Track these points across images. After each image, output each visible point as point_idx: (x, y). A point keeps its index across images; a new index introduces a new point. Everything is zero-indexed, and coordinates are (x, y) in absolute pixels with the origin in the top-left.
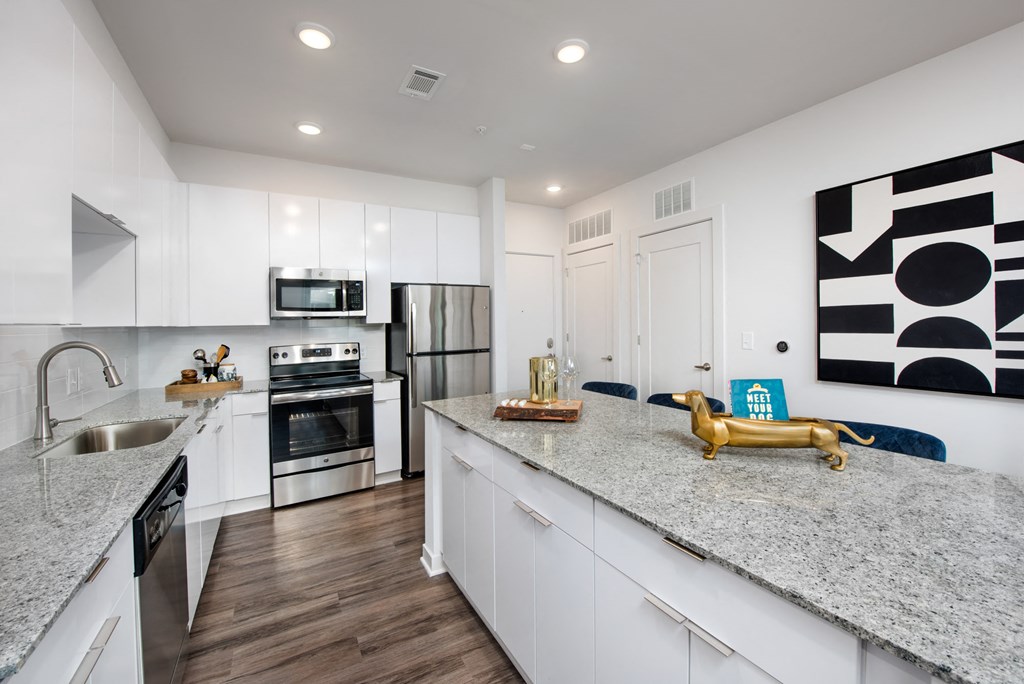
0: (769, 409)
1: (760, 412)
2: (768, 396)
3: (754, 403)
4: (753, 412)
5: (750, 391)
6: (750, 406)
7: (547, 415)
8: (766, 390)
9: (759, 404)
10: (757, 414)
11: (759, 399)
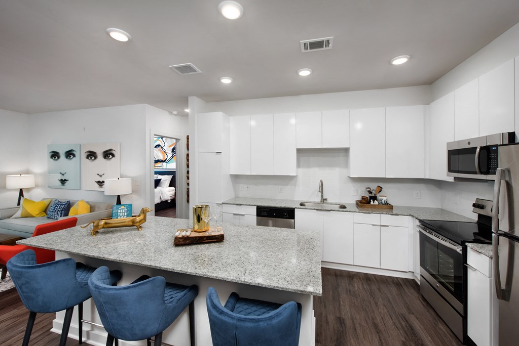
0: (126, 215)
1: (122, 216)
2: (126, 210)
6: (119, 214)
7: (207, 239)
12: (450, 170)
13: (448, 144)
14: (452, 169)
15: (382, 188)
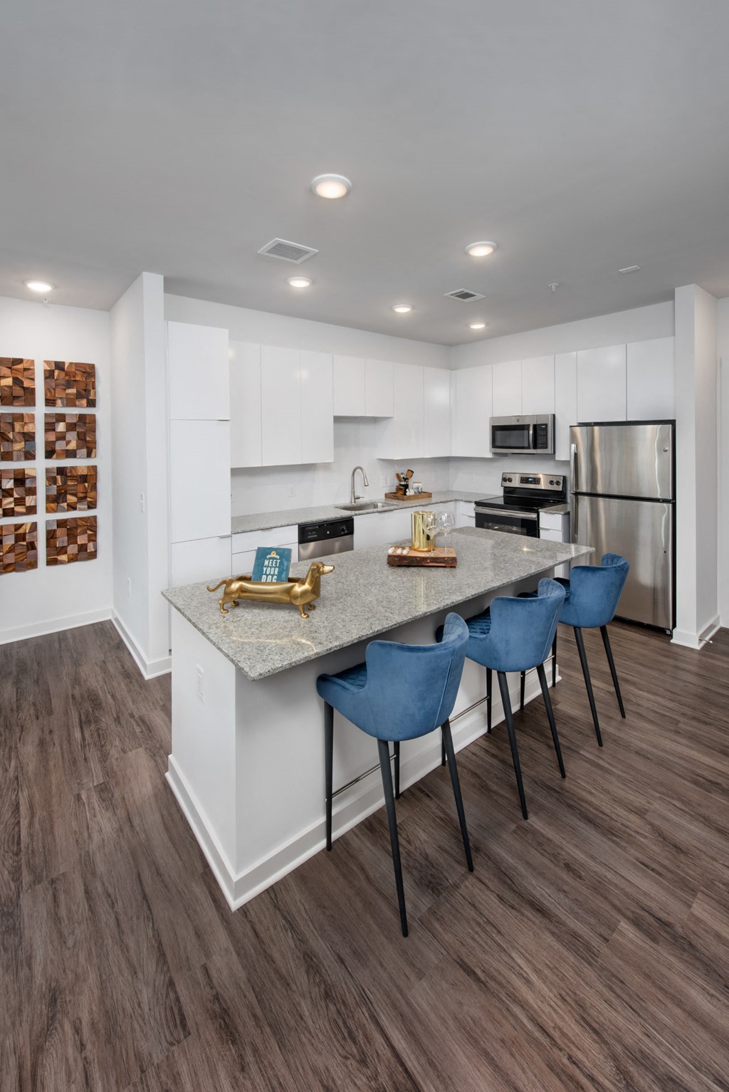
0: (276, 573)
1: (270, 574)
2: (279, 561)
3: (268, 567)
4: (266, 574)
5: (268, 556)
6: (265, 569)
7: (431, 562)
8: (278, 557)
9: (271, 567)
10: (267, 575)
11: (272, 564)
12: (494, 445)
13: (493, 419)
14: (498, 444)
15: (413, 472)
